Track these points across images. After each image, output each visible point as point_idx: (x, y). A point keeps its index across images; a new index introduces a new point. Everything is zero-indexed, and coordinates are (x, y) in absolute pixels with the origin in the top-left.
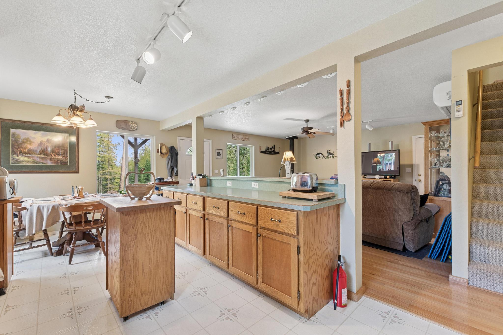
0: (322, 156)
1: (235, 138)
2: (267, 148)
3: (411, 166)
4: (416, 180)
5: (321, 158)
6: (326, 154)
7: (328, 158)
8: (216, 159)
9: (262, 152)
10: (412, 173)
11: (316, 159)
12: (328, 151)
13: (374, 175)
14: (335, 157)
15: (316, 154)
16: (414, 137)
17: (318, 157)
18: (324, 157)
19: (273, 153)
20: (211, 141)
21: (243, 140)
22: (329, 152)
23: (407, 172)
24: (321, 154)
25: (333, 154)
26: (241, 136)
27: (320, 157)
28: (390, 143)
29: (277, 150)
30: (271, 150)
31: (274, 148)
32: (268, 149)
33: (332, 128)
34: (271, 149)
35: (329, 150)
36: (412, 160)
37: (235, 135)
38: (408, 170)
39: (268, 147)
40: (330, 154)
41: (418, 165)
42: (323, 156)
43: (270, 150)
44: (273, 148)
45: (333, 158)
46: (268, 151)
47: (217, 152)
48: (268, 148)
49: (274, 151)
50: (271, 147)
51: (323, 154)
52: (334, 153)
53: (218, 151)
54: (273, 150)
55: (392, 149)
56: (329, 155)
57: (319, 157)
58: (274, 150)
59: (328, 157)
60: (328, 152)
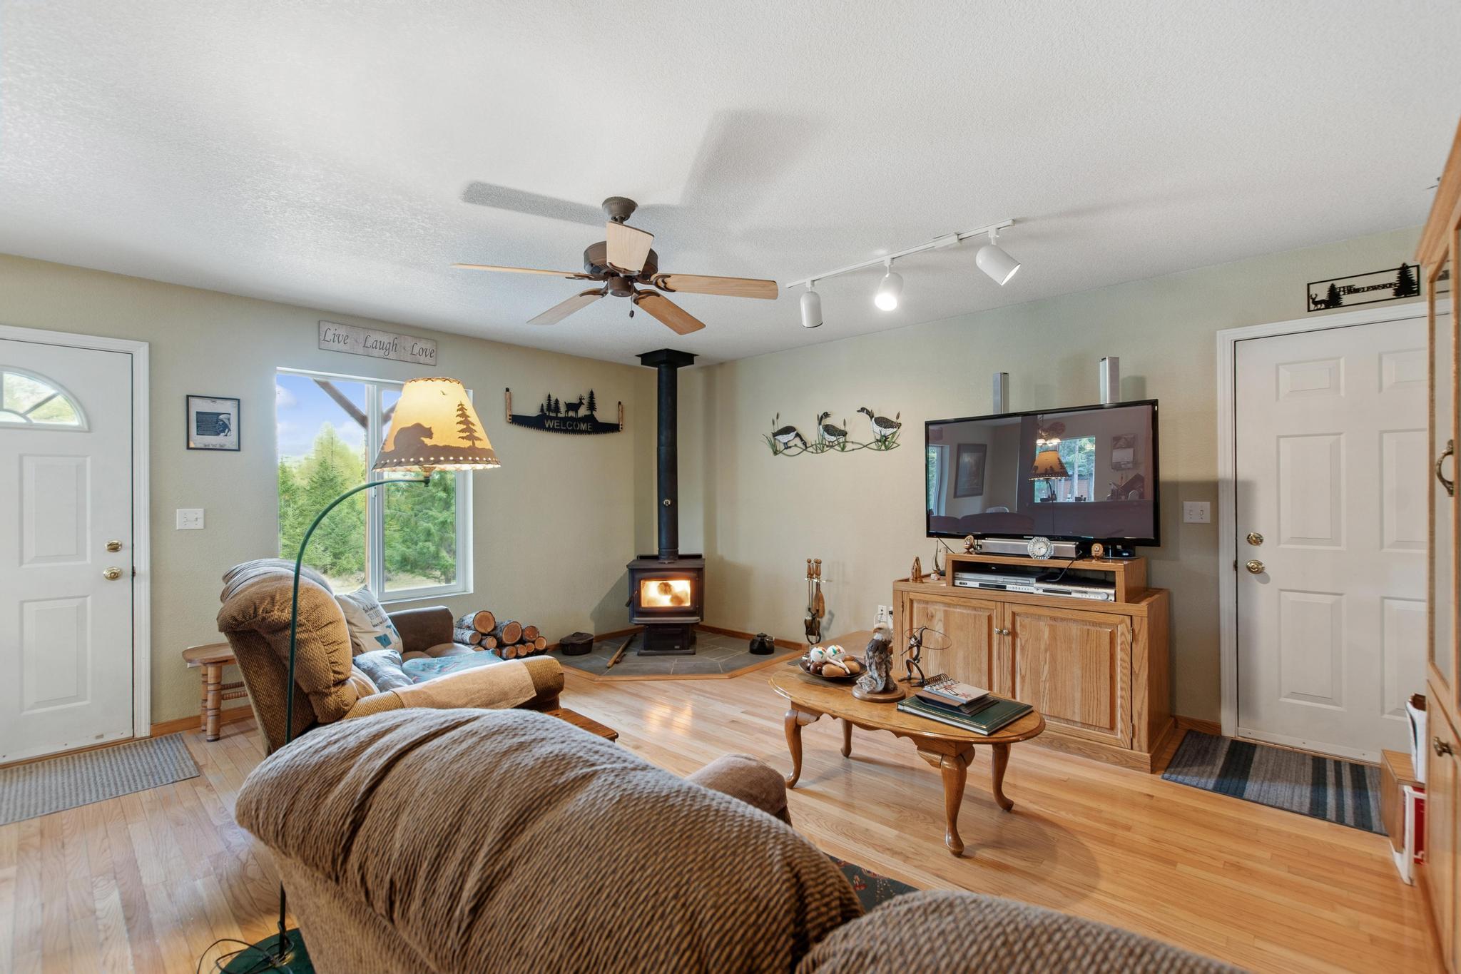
0: (797, 441)
1: (341, 346)
2: (552, 406)
3: (1210, 490)
4: (1236, 562)
5: (794, 451)
6: (812, 433)
7: (822, 452)
8: (188, 448)
9: (518, 420)
10: (1213, 527)
11: (776, 453)
12: (820, 420)
13: (1020, 537)
14: (849, 446)
15: (775, 435)
16: (1224, 338)
17: (782, 447)
18: (805, 444)
19: (583, 427)
20: (142, 351)
21: (392, 355)
22: (827, 421)
23: (1187, 519)
24: (793, 434)
25: (844, 434)
26: (385, 339)
27: (790, 445)
28: (1104, 368)
29: (605, 414)
30: (571, 414)
31: (592, 406)
32: (557, 410)
33: (808, 285)
34: (572, 407)
35: (826, 415)
36: (1212, 458)
37: (336, 326)
38: (1195, 511)
39: (553, 399)
40: (830, 430)
41: (1249, 485)
42: (802, 440)
43: (567, 411)
44: (581, 403)
45: (843, 450)
46: (557, 418)
47: (198, 413)
48: (553, 403)
49: (590, 419)
50: (575, 400)
51: (801, 432)
52: (847, 429)
53: (198, 406)
54: (583, 412)
55: (1111, 399)
56: (827, 436)
57: (787, 446)
58: (592, 416)
59: (822, 447)
60: (820, 424)
